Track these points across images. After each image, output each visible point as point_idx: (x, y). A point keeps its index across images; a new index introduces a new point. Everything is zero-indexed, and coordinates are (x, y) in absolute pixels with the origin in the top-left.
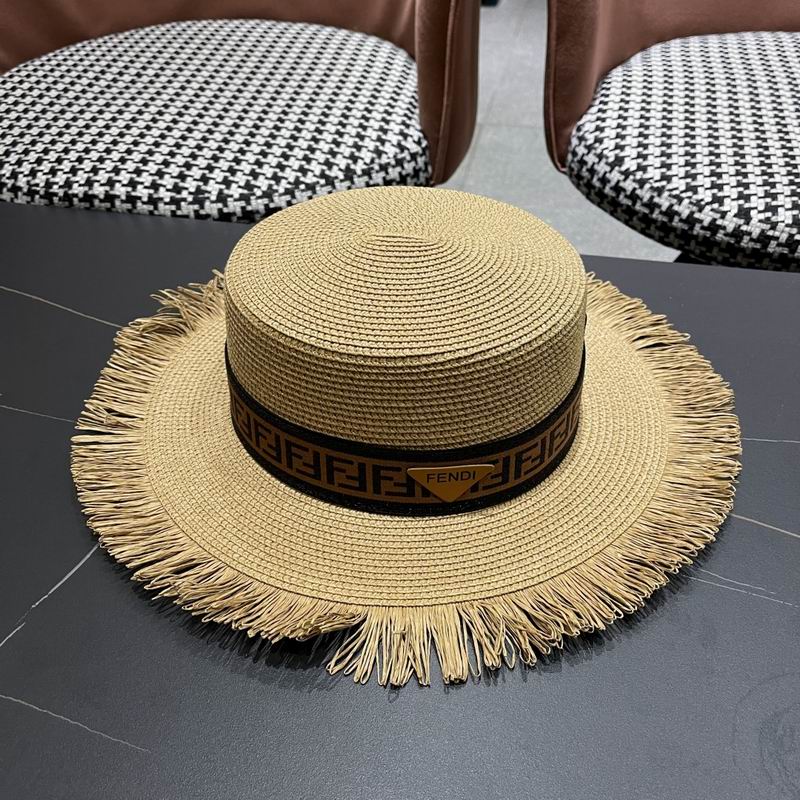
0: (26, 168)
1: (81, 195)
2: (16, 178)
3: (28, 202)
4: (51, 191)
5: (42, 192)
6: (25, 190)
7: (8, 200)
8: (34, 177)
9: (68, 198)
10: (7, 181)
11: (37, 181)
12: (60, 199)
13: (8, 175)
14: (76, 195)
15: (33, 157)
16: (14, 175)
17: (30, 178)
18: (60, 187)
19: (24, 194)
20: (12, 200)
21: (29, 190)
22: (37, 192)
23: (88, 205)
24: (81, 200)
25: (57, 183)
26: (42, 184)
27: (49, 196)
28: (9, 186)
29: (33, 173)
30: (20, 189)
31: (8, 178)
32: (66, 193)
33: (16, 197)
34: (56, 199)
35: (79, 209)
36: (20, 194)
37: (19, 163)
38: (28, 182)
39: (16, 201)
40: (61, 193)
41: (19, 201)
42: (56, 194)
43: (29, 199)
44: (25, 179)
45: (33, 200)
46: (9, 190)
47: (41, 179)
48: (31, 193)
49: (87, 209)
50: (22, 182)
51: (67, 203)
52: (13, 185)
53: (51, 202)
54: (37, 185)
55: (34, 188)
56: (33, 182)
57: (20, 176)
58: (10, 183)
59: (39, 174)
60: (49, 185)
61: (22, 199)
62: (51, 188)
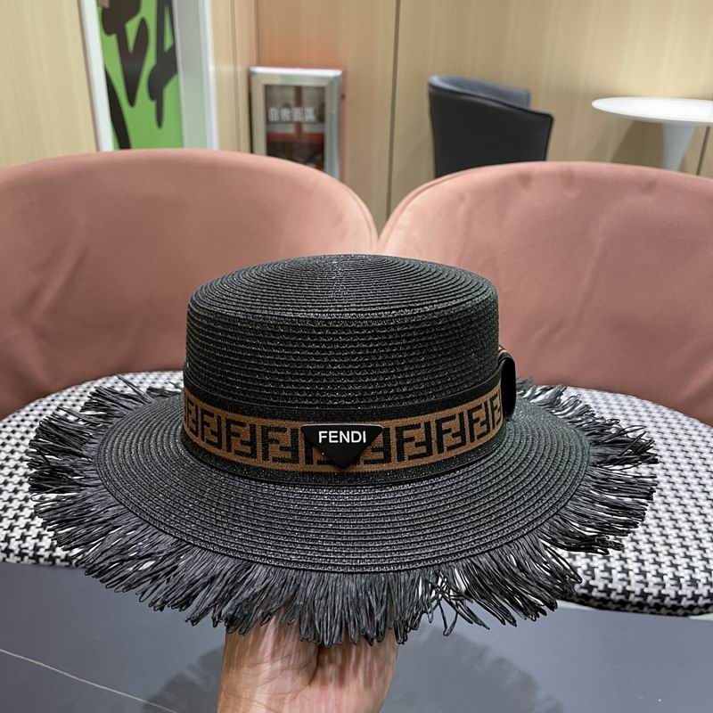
1: (63, 557)
2: (9, 542)
3: (18, 562)
4: (38, 553)
5: (31, 554)
6: (17, 552)
9: (52, 559)
12: (45, 560)
14: (58, 557)
17: (21, 542)
18: (46, 550)
19: (16, 555)
21: (20, 552)
22: (27, 554)
23: (67, 564)
24: (62, 561)
25: (43, 547)
26: (31, 548)
27: (36, 557)
29: (23, 538)
30: (12, 551)
32: (50, 556)
33: (8, 557)
34: (41, 560)
35: (60, 567)
38: (19, 546)
39: (7, 560)
40: (47, 555)
42: (42, 556)
43: (19, 559)
45: (22, 560)
47: (30, 543)
48: (21, 555)
49: (67, 566)
50: (14, 545)
51: (50, 563)
52: (7, 548)
53: (38, 562)
54: (26, 548)
55: (24, 551)
56: (23, 546)
57: (13, 540)
59: (28, 539)
60: (36, 548)
61: (13, 559)
62: (38, 550)
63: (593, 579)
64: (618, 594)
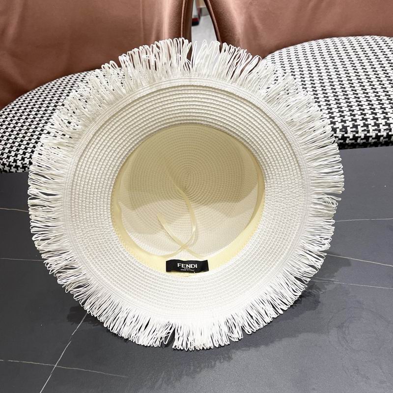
0: (19, 157)
2: (16, 162)
3: (23, 171)
6: (21, 166)
7: (14, 171)
8: (24, 160)
10: (13, 164)
11: (25, 162)
13: (12, 161)
15: (21, 152)
16: (15, 161)
17: (22, 161)
19: (21, 168)
20: (16, 171)
21: (23, 166)
26: (28, 163)
28: (14, 166)
30: (19, 166)
31: (13, 163)
33: (18, 170)
36: (19, 168)
37: (16, 155)
38: (22, 163)
41: (19, 171)
43: (23, 170)
44: (20, 162)
45: (25, 170)
46: (14, 168)
52: (16, 165)
54: (26, 164)
57: (18, 161)
58: (14, 164)
59: (26, 159)
61: (20, 171)
63: (346, 133)
64: (362, 139)
